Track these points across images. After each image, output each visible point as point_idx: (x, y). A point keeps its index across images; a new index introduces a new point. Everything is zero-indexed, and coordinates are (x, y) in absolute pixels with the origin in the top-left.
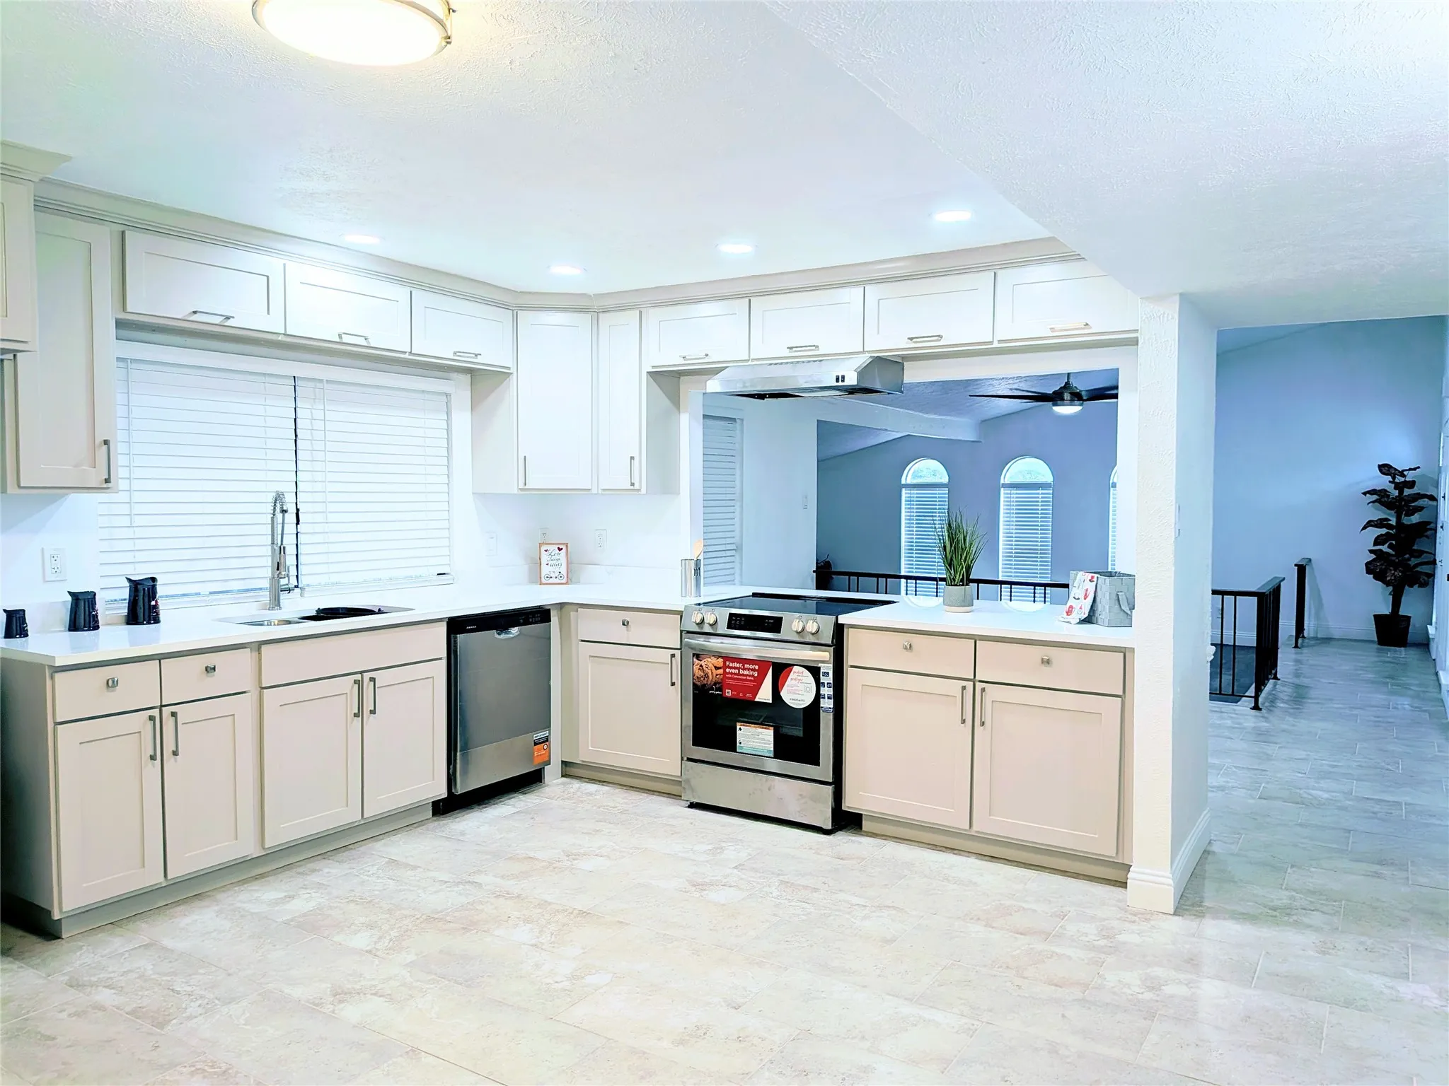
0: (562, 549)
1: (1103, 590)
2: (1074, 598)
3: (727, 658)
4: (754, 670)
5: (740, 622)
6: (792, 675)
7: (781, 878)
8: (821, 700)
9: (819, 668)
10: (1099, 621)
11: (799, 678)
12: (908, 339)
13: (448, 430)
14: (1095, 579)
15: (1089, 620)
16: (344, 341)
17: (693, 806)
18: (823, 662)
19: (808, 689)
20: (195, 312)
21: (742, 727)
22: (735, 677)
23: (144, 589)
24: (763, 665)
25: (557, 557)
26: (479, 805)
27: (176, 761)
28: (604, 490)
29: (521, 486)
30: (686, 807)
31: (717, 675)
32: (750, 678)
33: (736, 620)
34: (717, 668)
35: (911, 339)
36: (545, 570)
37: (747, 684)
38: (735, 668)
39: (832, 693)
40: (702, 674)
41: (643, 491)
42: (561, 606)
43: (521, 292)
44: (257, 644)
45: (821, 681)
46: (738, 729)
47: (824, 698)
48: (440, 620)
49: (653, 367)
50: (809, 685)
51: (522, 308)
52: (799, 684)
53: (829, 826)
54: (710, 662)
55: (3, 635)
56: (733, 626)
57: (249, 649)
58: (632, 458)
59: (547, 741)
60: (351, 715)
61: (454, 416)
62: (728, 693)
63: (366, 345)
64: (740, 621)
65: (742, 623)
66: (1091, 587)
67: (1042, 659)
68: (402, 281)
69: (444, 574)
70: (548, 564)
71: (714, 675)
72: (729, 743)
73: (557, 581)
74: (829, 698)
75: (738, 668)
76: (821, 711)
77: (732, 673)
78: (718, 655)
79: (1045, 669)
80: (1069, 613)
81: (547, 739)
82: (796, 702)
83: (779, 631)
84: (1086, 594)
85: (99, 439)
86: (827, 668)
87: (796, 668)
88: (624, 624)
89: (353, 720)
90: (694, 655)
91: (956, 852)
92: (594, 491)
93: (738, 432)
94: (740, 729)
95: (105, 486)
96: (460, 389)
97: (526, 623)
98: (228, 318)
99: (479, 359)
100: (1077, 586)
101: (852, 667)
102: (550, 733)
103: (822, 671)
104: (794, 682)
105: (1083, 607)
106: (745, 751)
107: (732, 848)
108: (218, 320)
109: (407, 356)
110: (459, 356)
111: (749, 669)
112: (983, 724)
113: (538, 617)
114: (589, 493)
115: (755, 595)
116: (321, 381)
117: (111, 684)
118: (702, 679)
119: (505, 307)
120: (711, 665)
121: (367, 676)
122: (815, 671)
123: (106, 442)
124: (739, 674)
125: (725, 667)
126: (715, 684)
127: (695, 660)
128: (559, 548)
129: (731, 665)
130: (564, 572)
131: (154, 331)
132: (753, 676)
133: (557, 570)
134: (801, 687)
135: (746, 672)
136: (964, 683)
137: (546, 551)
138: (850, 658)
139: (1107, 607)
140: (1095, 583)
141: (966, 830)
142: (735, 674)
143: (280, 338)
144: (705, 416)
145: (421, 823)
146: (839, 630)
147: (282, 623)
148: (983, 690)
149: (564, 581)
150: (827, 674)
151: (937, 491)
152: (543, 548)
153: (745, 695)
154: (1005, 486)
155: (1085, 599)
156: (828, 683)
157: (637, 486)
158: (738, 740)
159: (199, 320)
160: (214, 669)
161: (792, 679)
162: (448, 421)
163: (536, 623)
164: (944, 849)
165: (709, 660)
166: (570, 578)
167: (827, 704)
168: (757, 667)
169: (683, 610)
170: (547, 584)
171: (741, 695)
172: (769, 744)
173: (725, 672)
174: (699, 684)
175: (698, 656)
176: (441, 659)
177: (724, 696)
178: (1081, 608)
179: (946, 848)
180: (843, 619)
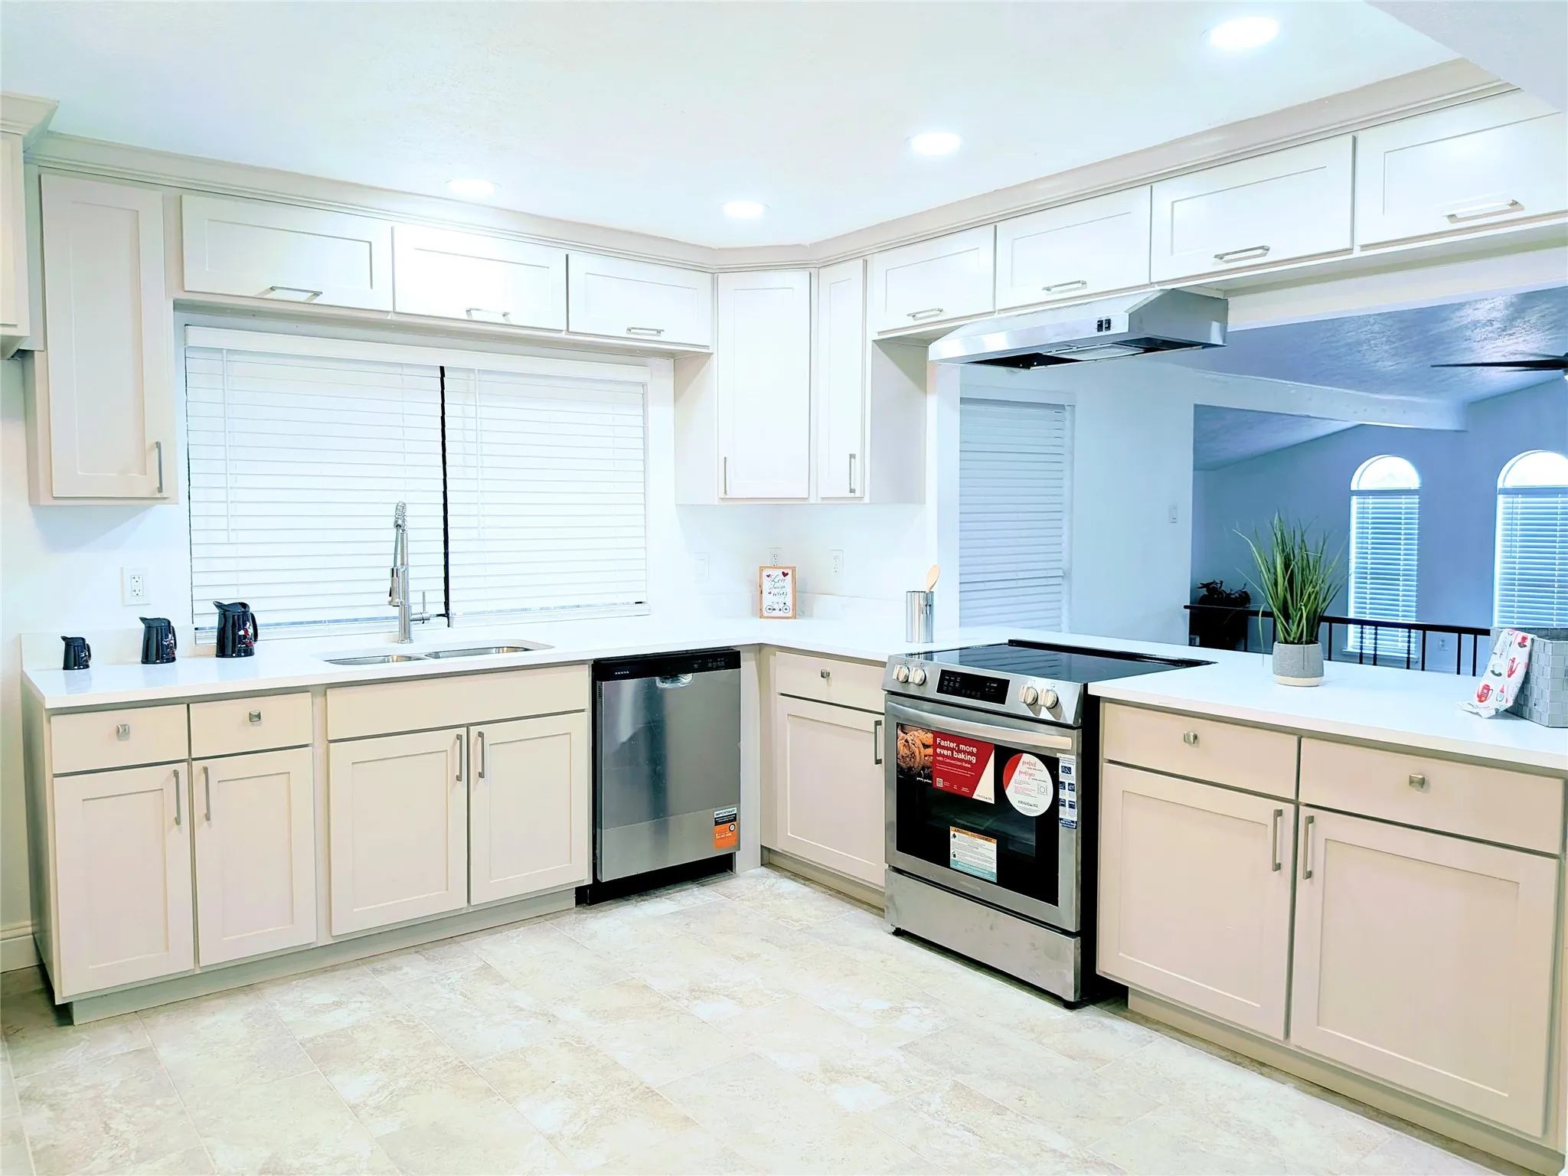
0: (787, 574)
1: (1542, 663)
2: (1493, 672)
3: (939, 734)
4: (971, 754)
5: (954, 684)
6: (1020, 767)
7: (959, 1078)
8: (1060, 807)
9: (1057, 760)
10: (1535, 715)
11: (1031, 771)
12: (1216, 256)
13: (645, 428)
14: (1528, 643)
15: (1518, 710)
16: (474, 318)
17: (899, 933)
18: (1063, 751)
19: (1042, 790)
20: (272, 289)
21: (956, 834)
22: (948, 761)
23: (233, 616)
24: (983, 747)
25: (780, 584)
26: (640, 895)
27: (210, 826)
28: (823, 499)
29: (722, 495)
30: (889, 933)
31: (925, 756)
32: (967, 765)
33: (949, 681)
34: (926, 746)
35: (1220, 257)
36: (768, 600)
37: (961, 772)
38: (947, 748)
39: (1075, 800)
40: (908, 752)
41: (867, 500)
42: (760, 647)
43: (719, 249)
44: (324, 687)
45: (1060, 780)
46: (951, 835)
47: (1064, 805)
48: (582, 662)
49: (880, 333)
50: (1043, 784)
51: (725, 270)
52: (1030, 781)
53: (1070, 997)
54: (918, 737)
55: (62, 666)
56: (945, 688)
57: (309, 694)
58: (852, 456)
59: (735, 819)
60: (452, 778)
61: (651, 409)
62: (940, 783)
63: (505, 322)
64: (955, 682)
65: (957, 685)
66: (1522, 656)
67: (1410, 777)
68: (554, 242)
69: (641, 603)
70: (770, 593)
71: (923, 756)
72: (940, 854)
73: (781, 614)
74: (1071, 806)
75: (952, 749)
76: (1060, 825)
77: (943, 756)
78: (927, 729)
79: (1416, 793)
80: (1482, 697)
81: (735, 818)
82: (1027, 806)
83: (1003, 702)
84: (1512, 667)
85: (150, 441)
86: (1070, 761)
87: (1026, 757)
88: (822, 676)
89: (454, 786)
90: (898, 724)
91: (1265, 1070)
92: (812, 500)
93: (1067, 423)
94: (954, 836)
95: (158, 496)
96: (660, 379)
97: (704, 668)
98: (317, 294)
99: (663, 337)
100: (1499, 653)
101: (1111, 762)
102: (739, 810)
103: (1061, 764)
104: (1023, 777)
105: (1505, 690)
106: (960, 868)
107: (916, 1012)
108: (303, 297)
109: (563, 335)
110: (633, 333)
111: (965, 752)
112: (1309, 875)
113: (721, 661)
114: (807, 502)
115: (1012, 643)
116: (473, 370)
117: (122, 732)
118: (908, 759)
119: (701, 269)
120: (918, 743)
121: (474, 730)
122: (1051, 764)
123: (158, 445)
124: (952, 758)
125: (935, 746)
126: (923, 768)
127: (899, 732)
128: (783, 573)
129: (943, 743)
130: (789, 603)
131: (254, 315)
132: (969, 762)
133: (781, 599)
134: (1034, 785)
135: (961, 756)
136: (1280, 805)
137: (768, 576)
138: (1109, 748)
139: (1547, 693)
140: (1527, 649)
141: (1279, 1041)
142: (947, 757)
143: (389, 318)
144: (963, 400)
145: (557, 914)
146: (1090, 706)
147: (404, 659)
148: (1311, 820)
149: (790, 614)
150: (1068, 770)
151: (1404, 500)
152: (765, 573)
153: (960, 788)
154: (1507, 492)
155: (1509, 676)
156: (1069, 784)
157: (858, 494)
158: (951, 851)
159: (281, 298)
160: (259, 716)
161: (1020, 772)
162: (645, 417)
163: (718, 668)
164: (1247, 1062)
165: (915, 733)
166: (799, 609)
167: (1069, 815)
168: (975, 750)
169: (886, 661)
170: (768, 617)
171: (955, 787)
172: (991, 863)
173: (935, 754)
174: (904, 765)
175: (902, 727)
176: (583, 711)
177: (934, 786)
178: (1502, 691)
179: (1252, 1060)
180: (1094, 689)
